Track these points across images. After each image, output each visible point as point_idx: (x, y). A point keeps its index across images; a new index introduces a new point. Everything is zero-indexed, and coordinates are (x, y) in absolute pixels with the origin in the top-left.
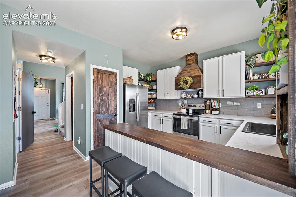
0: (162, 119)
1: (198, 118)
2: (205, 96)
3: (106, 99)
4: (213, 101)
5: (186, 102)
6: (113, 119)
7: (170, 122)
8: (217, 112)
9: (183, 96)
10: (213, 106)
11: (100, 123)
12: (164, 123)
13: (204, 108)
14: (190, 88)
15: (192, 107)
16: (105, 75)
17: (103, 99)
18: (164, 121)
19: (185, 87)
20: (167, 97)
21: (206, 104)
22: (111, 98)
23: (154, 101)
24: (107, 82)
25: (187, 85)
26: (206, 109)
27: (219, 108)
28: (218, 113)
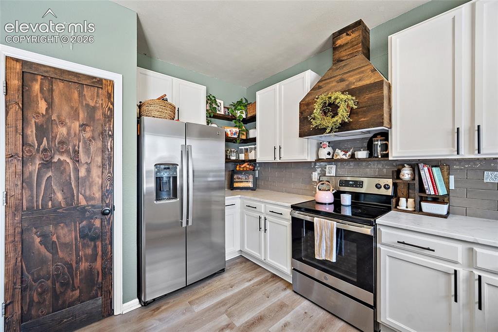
0: (263, 218)
1: (375, 230)
2: (396, 152)
3: (68, 160)
4: (426, 169)
5: (331, 170)
6: (97, 223)
7: (285, 228)
8: (442, 209)
9: (324, 154)
10: (426, 187)
11: (38, 240)
12: (268, 228)
13: (390, 192)
14: (344, 126)
15: (352, 186)
16: (61, 85)
17: (55, 160)
18: (268, 223)
19: (330, 125)
20: (280, 158)
21: (398, 178)
22: (93, 158)
23: (251, 167)
24: (72, 107)
25: (335, 119)
26: (396, 196)
27: (448, 195)
28: (445, 213)
